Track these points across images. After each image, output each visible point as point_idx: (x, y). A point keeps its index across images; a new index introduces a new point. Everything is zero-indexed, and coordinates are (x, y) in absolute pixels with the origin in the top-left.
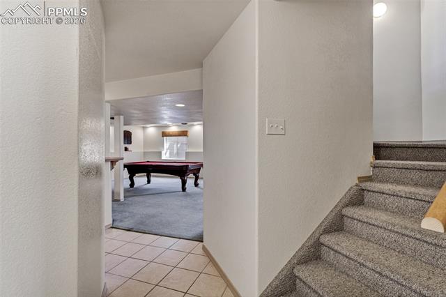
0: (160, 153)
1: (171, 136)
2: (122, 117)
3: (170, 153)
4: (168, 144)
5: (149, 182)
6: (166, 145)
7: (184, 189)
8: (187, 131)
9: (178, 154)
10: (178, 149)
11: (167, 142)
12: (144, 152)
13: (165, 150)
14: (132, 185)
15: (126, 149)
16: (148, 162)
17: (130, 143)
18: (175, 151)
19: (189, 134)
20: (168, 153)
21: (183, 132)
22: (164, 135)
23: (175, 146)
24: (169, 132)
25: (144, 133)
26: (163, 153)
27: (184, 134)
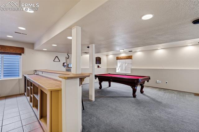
0: (115, 69)
1: (122, 59)
2: (94, 45)
3: (121, 69)
4: (120, 64)
5: (110, 86)
6: (119, 65)
7: (134, 96)
8: (131, 56)
9: (125, 69)
10: (126, 67)
11: (119, 63)
12: (107, 68)
13: (118, 67)
14: (101, 87)
15: (98, 67)
16: (109, 74)
17: (100, 63)
18: (124, 68)
19: (133, 58)
20: (120, 69)
21: (129, 56)
22: (118, 58)
23: (124, 65)
24: (121, 57)
25: (107, 58)
26: (117, 69)
27: (130, 57)
